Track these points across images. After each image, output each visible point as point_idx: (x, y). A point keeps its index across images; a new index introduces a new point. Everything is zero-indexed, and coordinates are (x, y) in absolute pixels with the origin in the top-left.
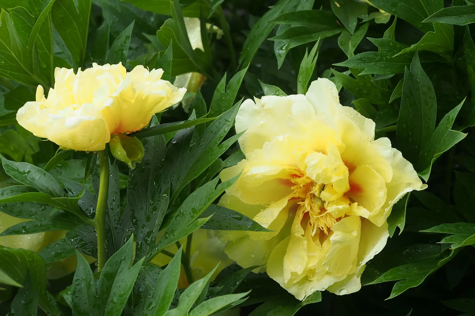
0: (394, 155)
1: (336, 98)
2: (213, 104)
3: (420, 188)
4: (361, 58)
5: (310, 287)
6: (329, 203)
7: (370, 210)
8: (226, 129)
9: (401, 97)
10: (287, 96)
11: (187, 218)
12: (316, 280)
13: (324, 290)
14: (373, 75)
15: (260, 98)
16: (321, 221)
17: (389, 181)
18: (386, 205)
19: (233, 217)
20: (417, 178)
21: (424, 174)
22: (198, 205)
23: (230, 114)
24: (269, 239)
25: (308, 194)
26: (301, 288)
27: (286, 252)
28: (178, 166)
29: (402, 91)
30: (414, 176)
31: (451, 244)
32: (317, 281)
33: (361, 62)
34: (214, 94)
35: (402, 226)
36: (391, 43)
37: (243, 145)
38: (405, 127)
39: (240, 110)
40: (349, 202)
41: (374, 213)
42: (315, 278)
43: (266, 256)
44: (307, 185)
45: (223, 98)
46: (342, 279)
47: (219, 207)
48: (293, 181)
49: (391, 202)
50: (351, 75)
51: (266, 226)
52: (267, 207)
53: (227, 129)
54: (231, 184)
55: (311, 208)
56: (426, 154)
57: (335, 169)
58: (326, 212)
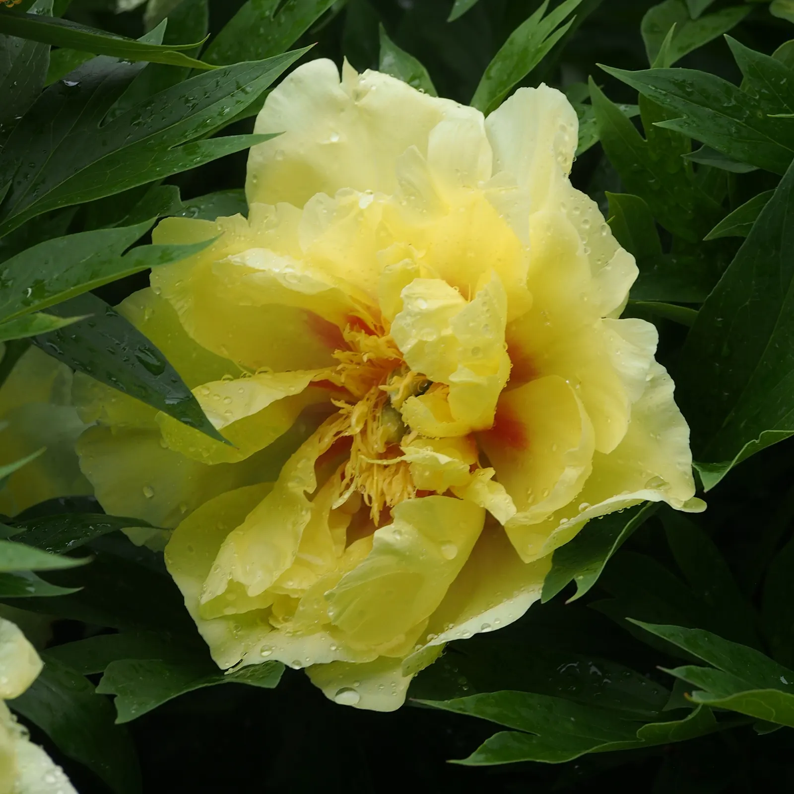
0: (654, 383)
1: (566, 160)
2: (227, 34)
3: (683, 504)
4: (684, 81)
5: (264, 643)
6: (419, 437)
7: (521, 505)
8: (227, 110)
9: (743, 239)
10: (435, 97)
11: (10, 302)
12: (289, 632)
13: (297, 668)
14: (696, 145)
15: (360, 70)
16: (376, 478)
17: (608, 449)
18: (570, 510)
19: (138, 357)
20: (686, 474)
21: (711, 470)
22: (57, 279)
23: (258, 74)
24: (211, 463)
25: (372, 391)
26: (237, 635)
27: (243, 521)
28: (52, 154)
29: (755, 223)
30: (679, 464)
31: (697, 689)
32: (291, 635)
33: (680, 92)
34: (241, 10)
35: (585, 582)
36: (785, 80)
37: (255, 177)
38: (720, 326)
39: (292, 80)
40: (473, 460)
41: (526, 517)
42: (289, 626)
43: (183, 510)
44: (381, 367)
45: (262, 30)
46: (359, 661)
47: (113, 313)
48: (348, 335)
49: (586, 508)
50: (636, 120)
51: (218, 424)
52: (244, 376)
53: (230, 110)
54: (171, 260)
55: (364, 432)
56: (742, 425)
57: (476, 351)
58: (399, 459)
